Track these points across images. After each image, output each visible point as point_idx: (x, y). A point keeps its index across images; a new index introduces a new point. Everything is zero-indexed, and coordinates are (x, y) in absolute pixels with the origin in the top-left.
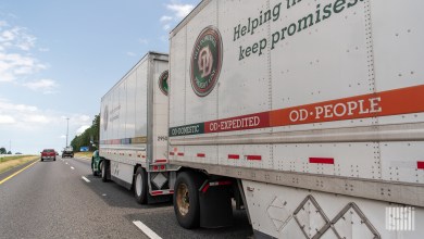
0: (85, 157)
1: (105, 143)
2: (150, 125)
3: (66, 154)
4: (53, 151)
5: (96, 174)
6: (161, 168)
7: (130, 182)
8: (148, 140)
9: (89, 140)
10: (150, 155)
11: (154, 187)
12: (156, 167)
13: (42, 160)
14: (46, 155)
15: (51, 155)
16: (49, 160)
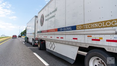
0: (23, 37)
1: (27, 34)
2: (35, 31)
3: (19, 37)
5: (26, 41)
6: (37, 39)
7: (32, 42)
8: (35, 34)
9: (24, 33)
10: (35, 37)
11: (36, 43)
12: (36, 39)
13: (13, 38)
14: (14, 37)
15: (15, 37)
16: (14, 38)
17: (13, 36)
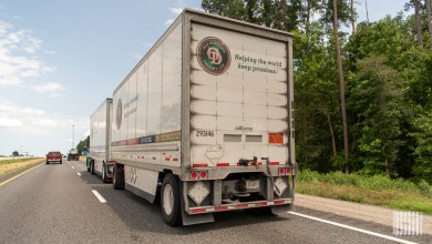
1: (92, 147)
3: (72, 157)
4: (59, 153)
8: (107, 147)
10: (107, 156)
12: (111, 162)
13: (48, 163)
14: (51, 158)
15: (57, 158)
16: (55, 163)
17: (50, 156)
